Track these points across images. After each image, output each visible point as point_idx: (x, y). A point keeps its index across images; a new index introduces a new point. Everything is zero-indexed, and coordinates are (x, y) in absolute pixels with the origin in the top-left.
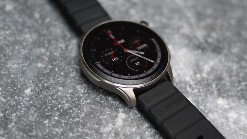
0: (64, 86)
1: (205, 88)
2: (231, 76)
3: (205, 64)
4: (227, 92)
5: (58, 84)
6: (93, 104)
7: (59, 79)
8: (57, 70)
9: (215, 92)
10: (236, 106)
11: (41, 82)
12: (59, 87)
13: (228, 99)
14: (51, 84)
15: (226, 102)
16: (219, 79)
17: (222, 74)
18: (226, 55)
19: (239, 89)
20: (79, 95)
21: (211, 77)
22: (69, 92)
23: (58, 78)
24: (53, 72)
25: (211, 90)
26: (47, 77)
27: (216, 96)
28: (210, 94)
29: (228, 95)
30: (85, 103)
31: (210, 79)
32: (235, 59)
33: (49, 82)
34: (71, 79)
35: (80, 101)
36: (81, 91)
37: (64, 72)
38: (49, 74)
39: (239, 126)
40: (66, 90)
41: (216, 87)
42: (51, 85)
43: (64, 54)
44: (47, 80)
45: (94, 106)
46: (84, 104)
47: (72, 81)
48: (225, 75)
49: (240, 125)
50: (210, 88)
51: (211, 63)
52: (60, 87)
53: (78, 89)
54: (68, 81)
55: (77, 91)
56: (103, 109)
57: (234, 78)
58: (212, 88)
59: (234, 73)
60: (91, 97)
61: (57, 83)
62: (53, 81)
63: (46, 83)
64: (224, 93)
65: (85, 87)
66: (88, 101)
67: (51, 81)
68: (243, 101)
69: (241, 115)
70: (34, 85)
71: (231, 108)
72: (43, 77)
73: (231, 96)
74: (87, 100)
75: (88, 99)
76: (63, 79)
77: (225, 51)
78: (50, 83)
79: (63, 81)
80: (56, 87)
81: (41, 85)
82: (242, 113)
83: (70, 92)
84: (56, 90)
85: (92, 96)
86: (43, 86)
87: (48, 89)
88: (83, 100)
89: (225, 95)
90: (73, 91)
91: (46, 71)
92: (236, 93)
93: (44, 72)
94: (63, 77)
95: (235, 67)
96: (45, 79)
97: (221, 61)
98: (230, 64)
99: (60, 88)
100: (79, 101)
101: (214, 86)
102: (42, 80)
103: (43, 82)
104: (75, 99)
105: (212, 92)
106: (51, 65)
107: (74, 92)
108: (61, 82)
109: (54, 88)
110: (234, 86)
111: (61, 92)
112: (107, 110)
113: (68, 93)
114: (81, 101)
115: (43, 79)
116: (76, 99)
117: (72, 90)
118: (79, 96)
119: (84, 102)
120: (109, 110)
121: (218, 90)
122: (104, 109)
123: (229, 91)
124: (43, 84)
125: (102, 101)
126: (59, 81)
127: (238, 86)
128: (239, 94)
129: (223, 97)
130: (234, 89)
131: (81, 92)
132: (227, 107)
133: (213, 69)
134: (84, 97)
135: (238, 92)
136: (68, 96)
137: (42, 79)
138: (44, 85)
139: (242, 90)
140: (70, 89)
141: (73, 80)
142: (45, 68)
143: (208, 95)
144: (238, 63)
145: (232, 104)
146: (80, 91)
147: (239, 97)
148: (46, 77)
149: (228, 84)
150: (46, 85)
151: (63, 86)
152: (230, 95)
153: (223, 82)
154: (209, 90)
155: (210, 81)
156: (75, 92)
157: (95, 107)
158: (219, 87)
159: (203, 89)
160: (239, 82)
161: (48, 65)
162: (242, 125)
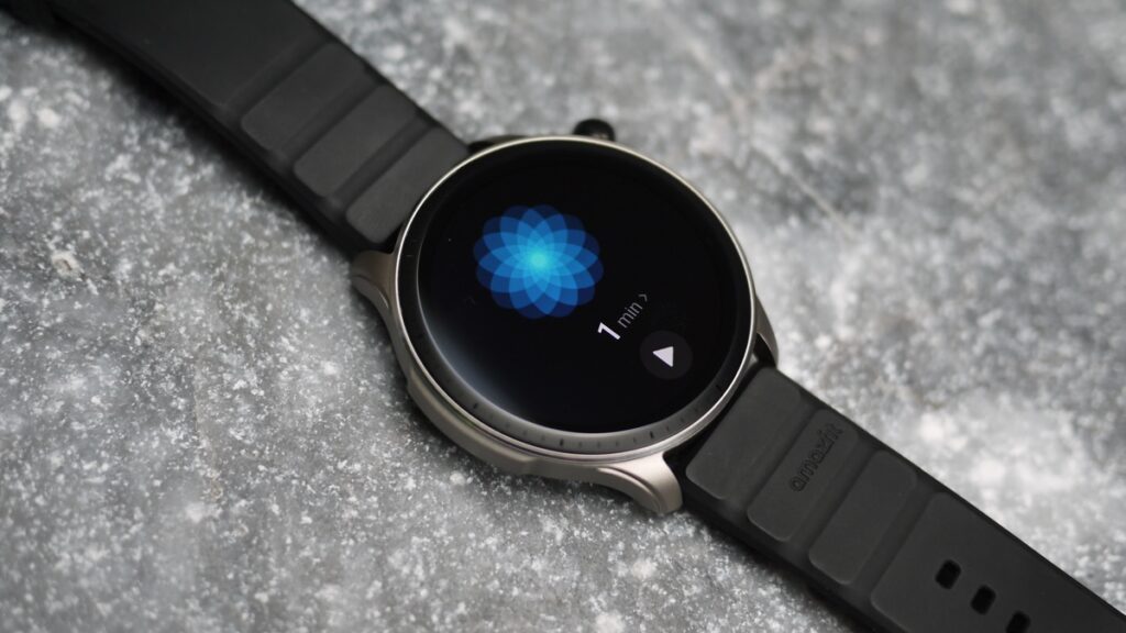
0: (337, 577)
1: (863, 391)
2: (936, 303)
3: (830, 278)
4: (944, 380)
5: (309, 575)
6: (487, 617)
7: (306, 553)
8: (275, 509)
9: (904, 394)
10: (990, 431)
11: (240, 593)
12: (318, 588)
13: (954, 410)
14: (282, 585)
15: (950, 424)
16: (900, 329)
17: (901, 305)
18: (894, 209)
19: (978, 349)
20: (412, 596)
21: (871, 332)
22: (370, 595)
23: (297, 547)
24: (264, 527)
25: (887, 389)
26: (251, 561)
27: (909, 409)
28: (889, 411)
29: (948, 392)
30: (453, 622)
31: (869, 342)
32: (930, 216)
33: (271, 578)
34: (353, 537)
35: (431, 620)
36: (416, 576)
37: (311, 510)
38: (254, 542)
39: (1020, 510)
40: (352, 591)
41: (900, 369)
42: (286, 592)
43: (269, 420)
44: (255, 572)
45: (491, 624)
46: (450, 627)
47: (359, 540)
48: (915, 305)
49: (1022, 504)
50: (879, 382)
51: (851, 265)
52: (325, 585)
53: (400, 571)
54: (344, 547)
55: (399, 581)
56: (529, 625)
57: (949, 309)
58: (886, 378)
59: (944, 283)
60: (462, 585)
61: (307, 574)
62: (283, 570)
63: (258, 587)
64: (933, 387)
65: (424, 549)
66: (462, 609)
67: (275, 570)
68: (1004, 399)
69: (1013, 460)
70: (214, 615)
71: (975, 445)
72: (235, 566)
73: (962, 390)
74: (456, 607)
75: (458, 602)
76: (323, 546)
77: (885, 192)
78: (273, 583)
79: (324, 554)
80: (309, 591)
81: (243, 609)
82: (1018, 450)
83: (375, 594)
84: (312, 605)
85: (465, 582)
86: (252, 609)
87: (279, 616)
88: (439, 610)
89: (940, 397)
90: (384, 587)
91: (236, 533)
92: (973, 370)
93: (226, 539)
94: (316, 535)
95: (938, 253)
96: (245, 572)
97: (883, 248)
98: (919, 247)
99: (330, 593)
100: (425, 625)
101: (890, 368)
102: (236, 583)
103: (245, 589)
104: (408, 620)
105: (893, 398)
106: (243, 495)
107: (388, 588)
108: (317, 564)
109: (305, 601)
110: (961, 344)
111: (339, 606)
112: (544, 621)
113: (366, 604)
114: (435, 618)
115: (241, 575)
116: (413, 618)
117: (378, 584)
118: (414, 600)
119: (448, 620)
120: (552, 618)
121: (911, 382)
122: (534, 624)
123: (948, 371)
124: (250, 598)
125: (511, 590)
126: (306, 562)
127: (973, 340)
128: (985, 374)
129: (937, 407)
130: (963, 355)
131: (416, 581)
132: (959, 444)
133: (864, 291)
134: (437, 595)
135: (979, 363)
136: (372, 615)
137: (236, 575)
138: (258, 602)
139: (990, 351)
140: (370, 584)
141: (363, 533)
142: (225, 516)
143: (883, 417)
144: (942, 231)
145: (976, 426)
146: (412, 573)
147: (986, 385)
148: (247, 563)
149: (936, 340)
150: (263, 597)
151: (332, 580)
152: (954, 387)
153: (916, 340)
154: (880, 394)
155: (871, 352)
156: (392, 589)
157: (495, 626)
158: (908, 365)
159: (857, 397)
160: (972, 317)
161: (231, 502)
162: (1028, 501)
